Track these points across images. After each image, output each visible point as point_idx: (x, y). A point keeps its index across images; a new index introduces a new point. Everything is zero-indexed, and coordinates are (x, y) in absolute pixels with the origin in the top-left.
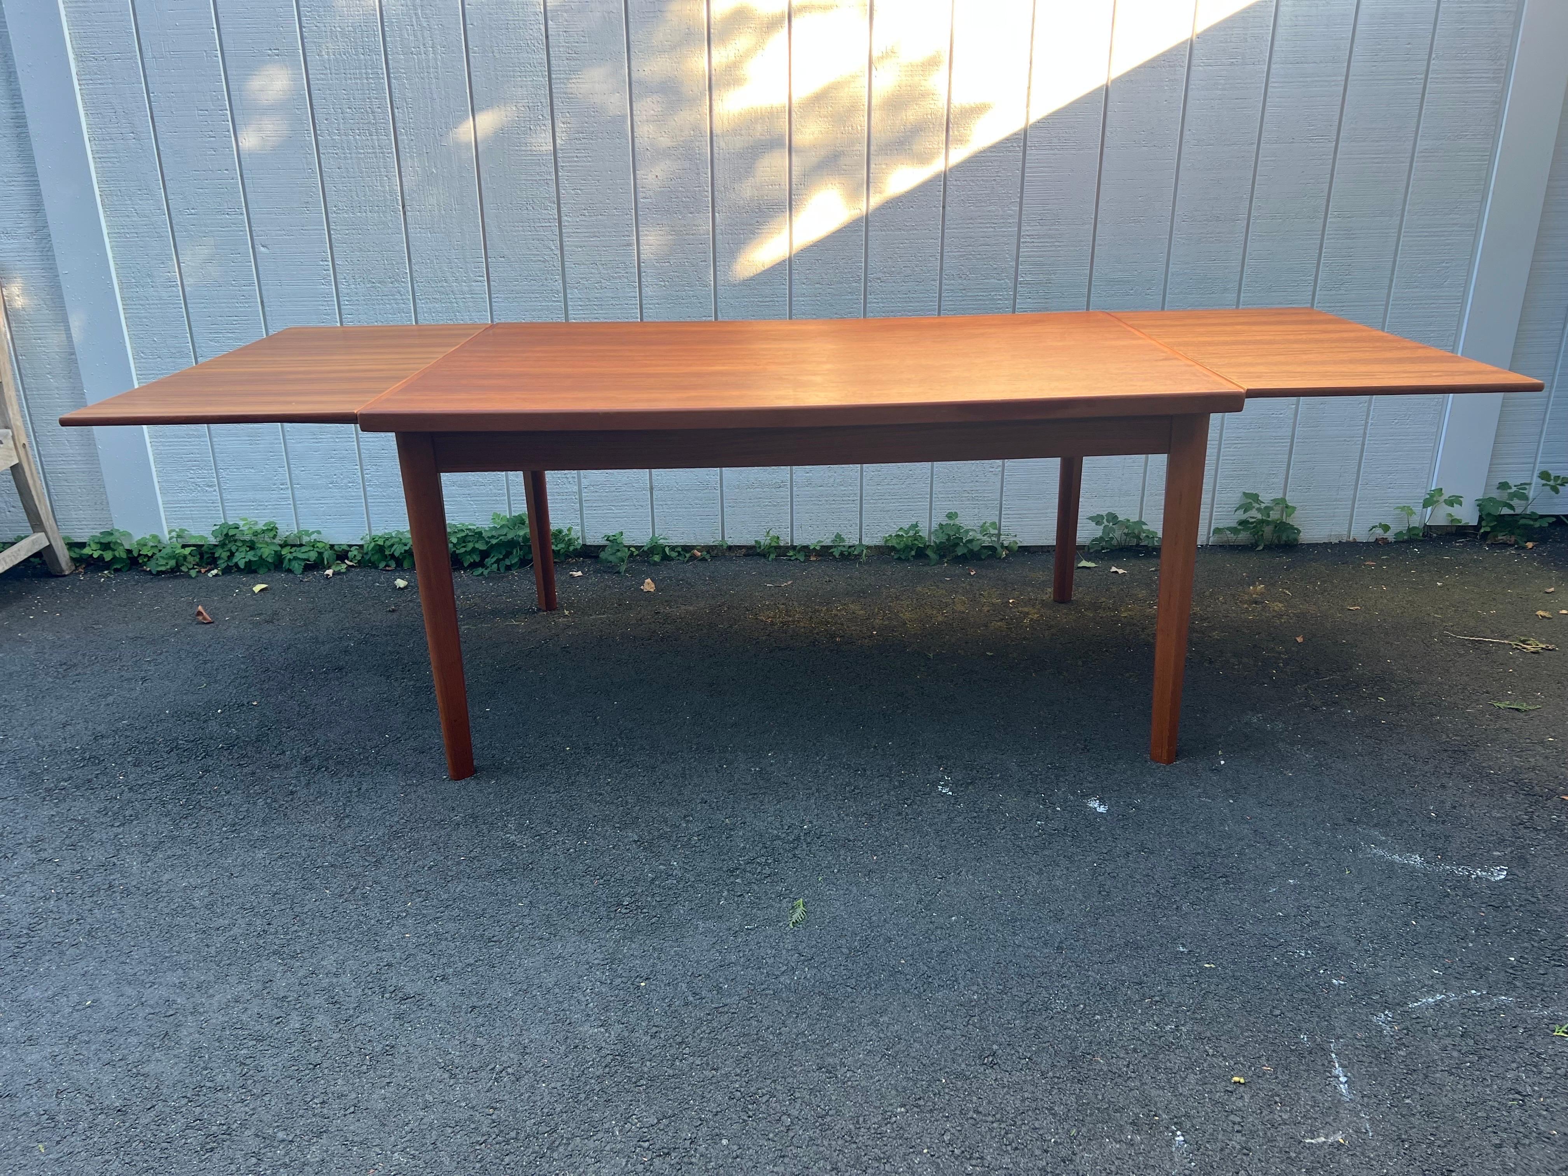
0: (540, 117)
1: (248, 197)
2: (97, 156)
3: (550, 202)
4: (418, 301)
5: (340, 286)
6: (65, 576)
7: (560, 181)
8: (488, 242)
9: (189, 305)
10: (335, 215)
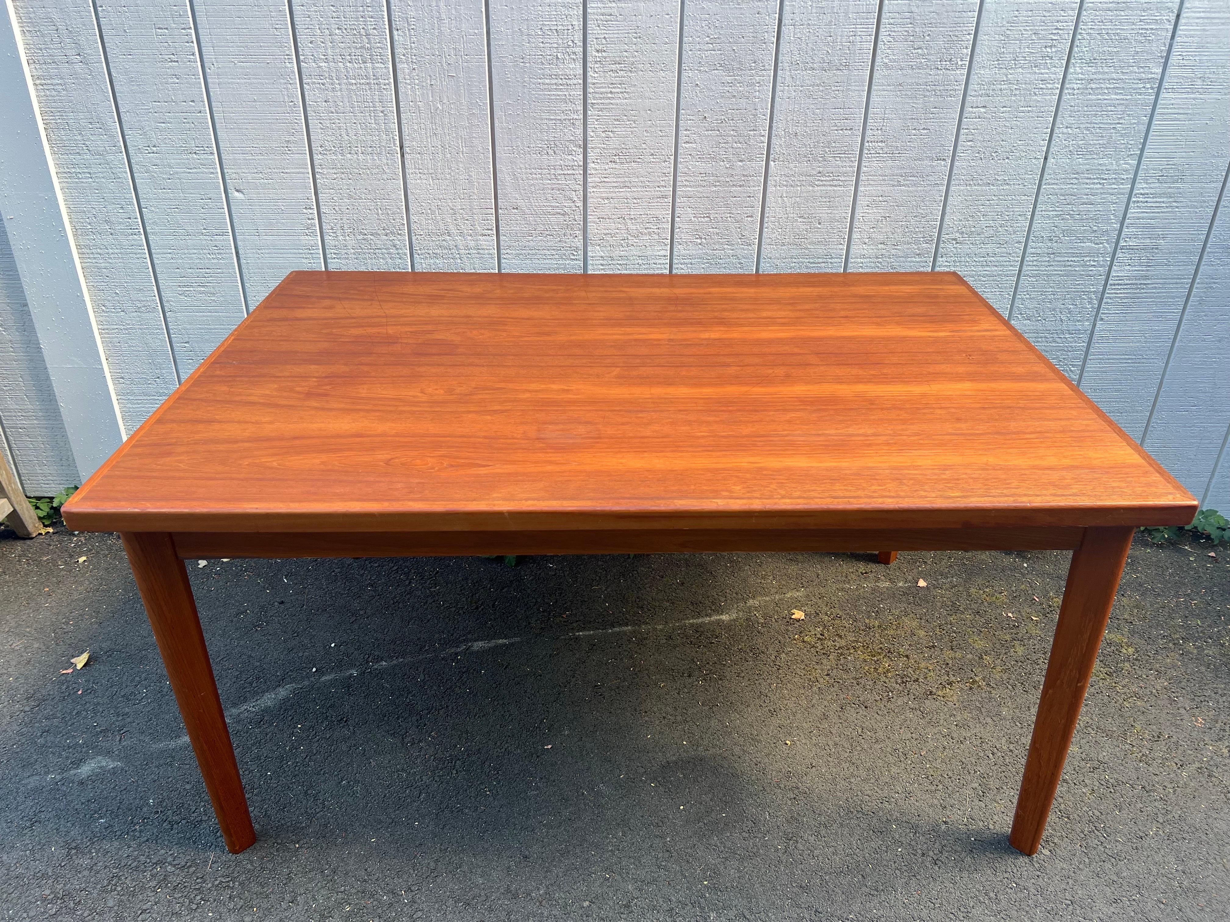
0: (570, 43)
1: (219, 133)
2: (38, 82)
3: (576, 146)
4: (416, 256)
5: (326, 237)
6: (32, 538)
7: (590, 120)
8: (499, 191)
9: (154, 256)
10: (320, 157)
